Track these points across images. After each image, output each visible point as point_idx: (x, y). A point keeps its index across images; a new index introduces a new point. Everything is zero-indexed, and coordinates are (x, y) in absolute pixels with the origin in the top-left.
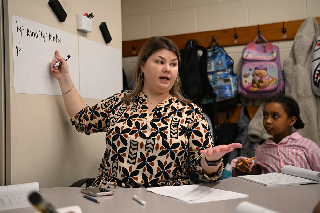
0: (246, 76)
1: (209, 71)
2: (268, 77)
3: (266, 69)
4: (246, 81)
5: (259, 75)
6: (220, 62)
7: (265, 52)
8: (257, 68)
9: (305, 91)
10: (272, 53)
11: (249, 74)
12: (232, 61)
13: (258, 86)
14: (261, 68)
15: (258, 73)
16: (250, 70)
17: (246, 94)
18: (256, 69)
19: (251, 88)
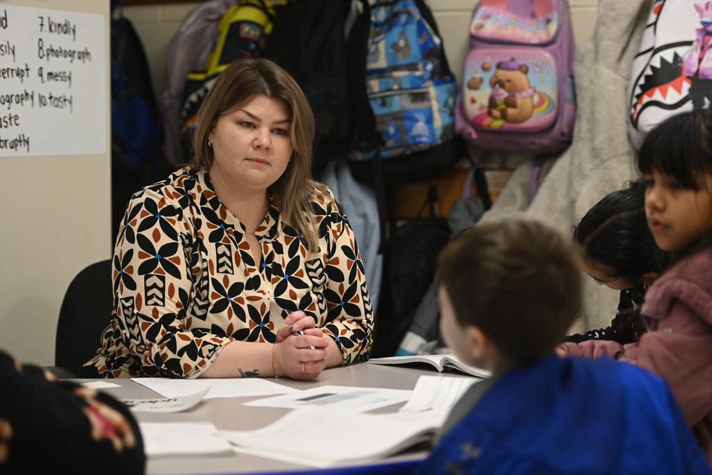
0: (474, 86)
1: (372, 66)
2: (530, 91)
3: (524, 70)
4: (473, 101)
5: (507, 85)
6: (402, 43)
7: (533, 15)
8: (503, 66)
9: (611, 139)
10: (548, 21)
11: (481, 80)
12: (437, 41)
13: (504, 116)
14: (512, 65)
15: (504, 79)
16: (485, 69)
17: (474, 135)
18: (499, 66)
19: (487, 121)
